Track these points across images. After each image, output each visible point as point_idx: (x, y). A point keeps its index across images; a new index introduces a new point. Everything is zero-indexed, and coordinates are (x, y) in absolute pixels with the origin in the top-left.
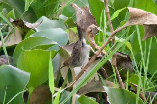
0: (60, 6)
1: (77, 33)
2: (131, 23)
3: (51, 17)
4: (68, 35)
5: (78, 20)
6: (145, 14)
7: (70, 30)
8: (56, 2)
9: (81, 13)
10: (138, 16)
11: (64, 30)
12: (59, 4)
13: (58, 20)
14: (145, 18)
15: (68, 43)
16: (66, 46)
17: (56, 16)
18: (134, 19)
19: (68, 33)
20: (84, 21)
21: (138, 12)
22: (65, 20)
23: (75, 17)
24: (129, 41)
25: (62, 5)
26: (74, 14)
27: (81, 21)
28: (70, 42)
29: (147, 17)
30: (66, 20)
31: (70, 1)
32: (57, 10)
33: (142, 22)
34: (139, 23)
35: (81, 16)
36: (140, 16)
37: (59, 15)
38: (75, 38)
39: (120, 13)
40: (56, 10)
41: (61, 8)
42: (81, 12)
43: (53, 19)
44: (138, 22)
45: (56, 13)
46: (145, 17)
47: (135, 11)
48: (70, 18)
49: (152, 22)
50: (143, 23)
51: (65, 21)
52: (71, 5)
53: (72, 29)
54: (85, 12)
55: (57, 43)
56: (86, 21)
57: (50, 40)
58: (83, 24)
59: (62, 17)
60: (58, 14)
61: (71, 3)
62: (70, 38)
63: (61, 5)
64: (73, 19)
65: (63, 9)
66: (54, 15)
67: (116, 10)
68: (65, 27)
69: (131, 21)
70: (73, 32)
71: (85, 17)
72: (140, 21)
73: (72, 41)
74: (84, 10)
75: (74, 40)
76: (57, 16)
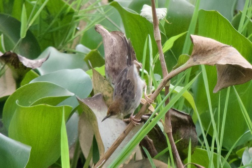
0: (77, 30)
1: (105, 77)
2: (195, 61)
3: (63, 48)
4: (92, 80)
5: (107, 54)
6: (218, 47)
7: (94, 72)
8: (70, 23)
9: (112, 42)
10: (207, 50)
11: (85, 70)
12: (76, 27)
13: (74, 53)
14: (219, 54)
15: (92, 94)
16: (89, 99)
17: (70, 47)
18: (200, 55)
19: (92, 76)
20: (117, 56)
21: (208, 43)
22: (86, 54)
23: (102, 49)
24: (191, 90)
25: (81, 27)
26: (101, 43)
27: (111, 55)
28: (95, 92)
29: (222, 53)
30: (88, 54)
31: (93, 22)
32: (73, 37)
33: (214, 60)
34: (209, 62)
35: (112, 46)
36: (210, 50)
37: (76, 46)
38: (102, 86)
39: (176, 42)
40: (70, 37)
41: (78, 33)
42: (112, 39)
43: (66, 52)
44: (207, 60)
45: (72, 42)
46: (219, 52)
47: (202, 42)
48: (95, 50)
49: (229, 60)
50: (215, 62)
51: (85, 56)
52: (96, 28)
53: (97, 69)
54: (118, 39)
55: (73, 94)
56: (120, 55)
57: (63, 89)
58: (115, 61)
59: (80, 48)
60: (75, 42)
61: (96, 24)
62: (95, 85)
63: (78, 28)
64: (99, 52)
65: (82, 35)
66: (69, 45)
67: (169, 36)
68: (86, 67)
69: (195, 57)
70: (100, 75)
71: (119, 48)
72: (210, 59)
73: (97, 91)
74: (117, 36)
75: (102, 88)
76: (73, 47)
